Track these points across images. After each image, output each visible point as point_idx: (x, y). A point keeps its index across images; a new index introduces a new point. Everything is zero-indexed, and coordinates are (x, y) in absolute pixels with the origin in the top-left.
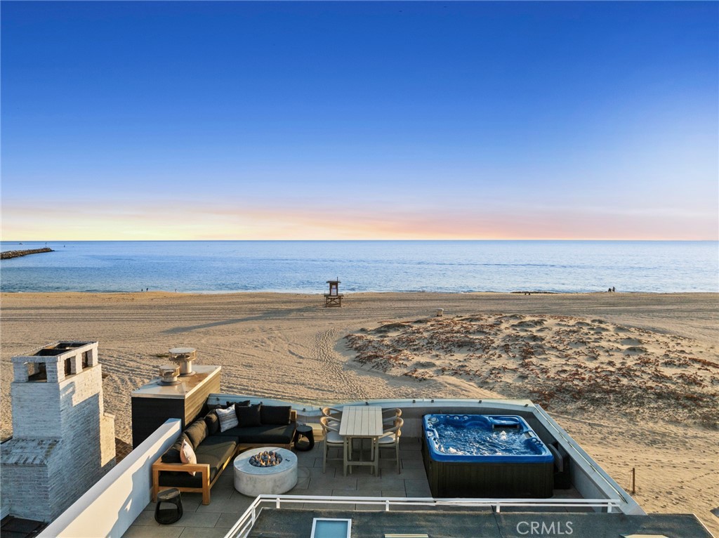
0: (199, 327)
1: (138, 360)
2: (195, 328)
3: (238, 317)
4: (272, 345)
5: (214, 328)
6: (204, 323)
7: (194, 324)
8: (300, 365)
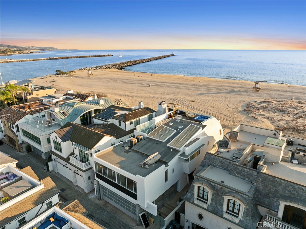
0: (207, 94)
1: (187, 102)
2: (206, 94)
3: (220, 92)
4: (224, 102)
5: (211, 95)
6: (209, 92)
7: (206, 92)
8: (227, 109)
